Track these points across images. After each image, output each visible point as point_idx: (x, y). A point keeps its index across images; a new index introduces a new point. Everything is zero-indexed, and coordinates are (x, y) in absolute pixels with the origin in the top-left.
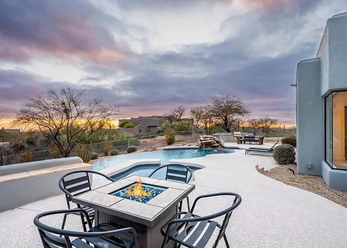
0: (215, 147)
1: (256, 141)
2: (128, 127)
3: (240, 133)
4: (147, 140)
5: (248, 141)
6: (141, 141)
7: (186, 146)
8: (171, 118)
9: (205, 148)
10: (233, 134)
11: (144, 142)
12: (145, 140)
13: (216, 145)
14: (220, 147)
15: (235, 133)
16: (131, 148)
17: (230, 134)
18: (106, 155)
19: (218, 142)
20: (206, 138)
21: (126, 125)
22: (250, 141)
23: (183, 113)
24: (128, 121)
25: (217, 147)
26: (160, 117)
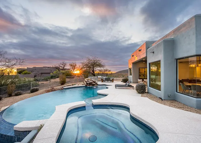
0: (93, 85)
1: (111, 81)
2: (25, 74)
3: (101, 76)
4: (45, 82)
5: (107, 80)
6: (39, 83)
7: (76, 86)
8: (57, 68)
9: (89, 86)
10: (98, 77)
11: (42, 84)
12: (42, 82)
13: (94, 84)
14: (96, 85)
15: (98, 76)
16: (34, 89)
17: (96, 77)
18: (10, 95)
19: (94, 82)
20: (88, 80)
21: (23, 72)
22: (108, 80)
23: (66, 66)
24: (25, 70)
25: (95, 85)
26: (49, 67)
